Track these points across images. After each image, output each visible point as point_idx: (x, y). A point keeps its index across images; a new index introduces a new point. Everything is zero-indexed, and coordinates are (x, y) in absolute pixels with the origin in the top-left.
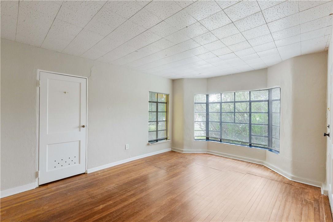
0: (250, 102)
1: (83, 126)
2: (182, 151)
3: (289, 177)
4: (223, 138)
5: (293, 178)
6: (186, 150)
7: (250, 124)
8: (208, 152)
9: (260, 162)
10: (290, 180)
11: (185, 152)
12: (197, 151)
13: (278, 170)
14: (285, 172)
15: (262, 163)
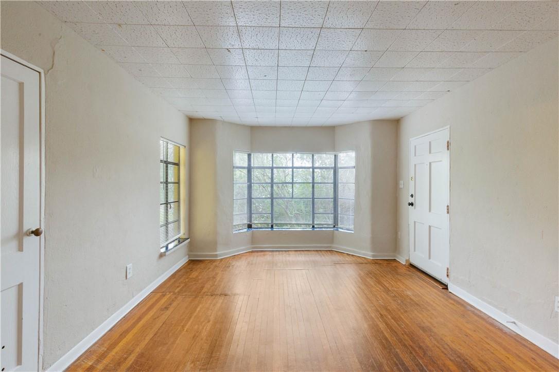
0: (313, 168)
1: (37, 233)
2: (216, 256)
3: (370, 256)
4: (275, 222)
5: (373, 256)
6: (222, 252)
7: (313, 198)
8: (254, 248)
9: (327, 247)
10: (372, 258)
11: (220, 256)
12: (238, 251)
13: (354, 252)
14: (364, 252)
15: (330, 247)
